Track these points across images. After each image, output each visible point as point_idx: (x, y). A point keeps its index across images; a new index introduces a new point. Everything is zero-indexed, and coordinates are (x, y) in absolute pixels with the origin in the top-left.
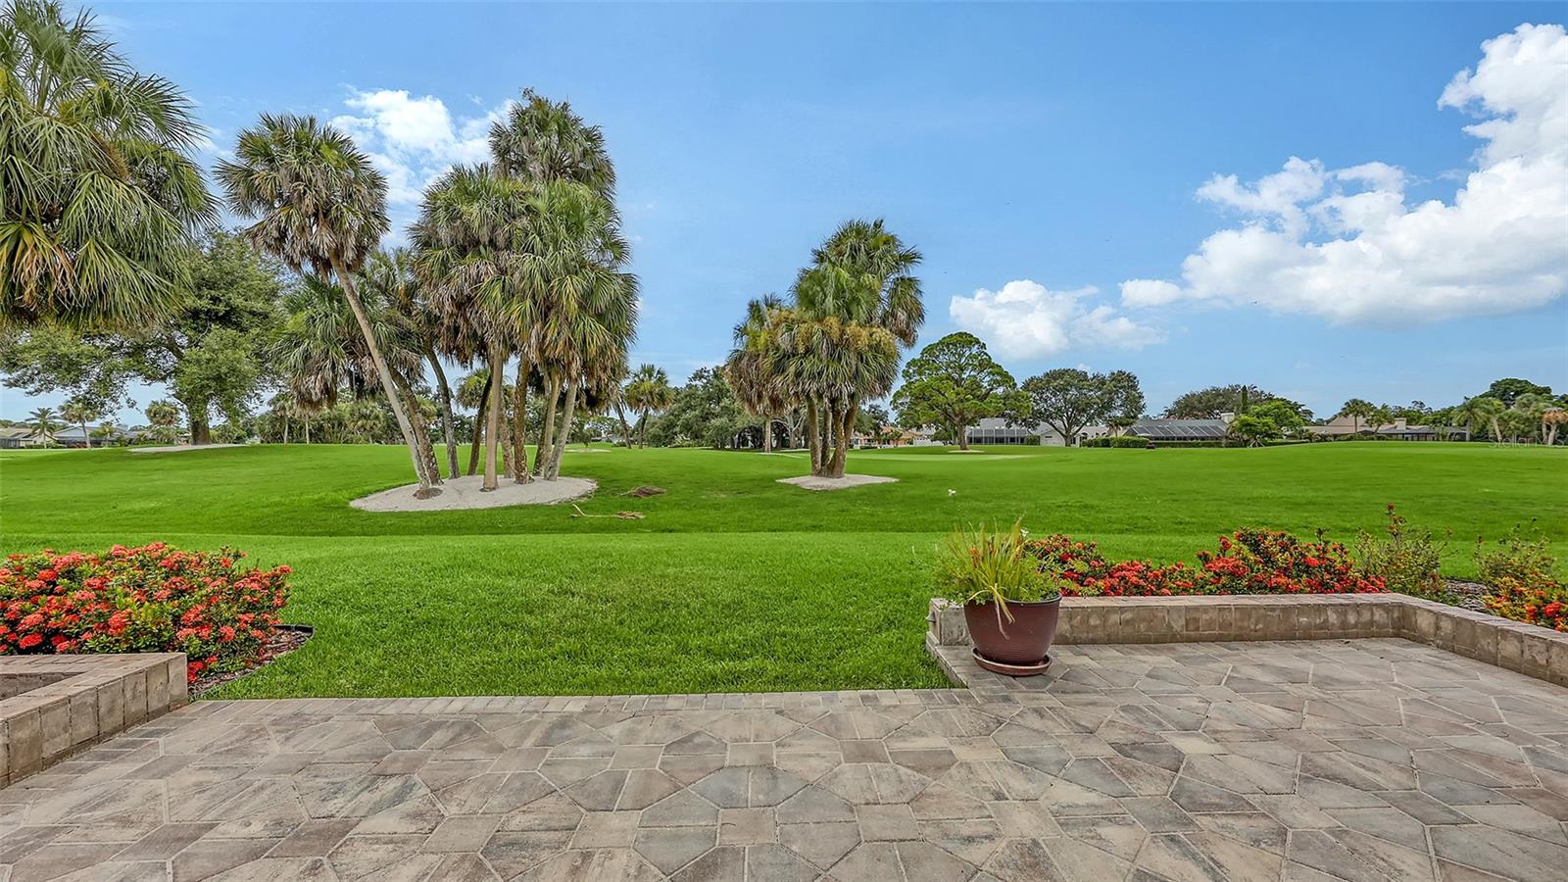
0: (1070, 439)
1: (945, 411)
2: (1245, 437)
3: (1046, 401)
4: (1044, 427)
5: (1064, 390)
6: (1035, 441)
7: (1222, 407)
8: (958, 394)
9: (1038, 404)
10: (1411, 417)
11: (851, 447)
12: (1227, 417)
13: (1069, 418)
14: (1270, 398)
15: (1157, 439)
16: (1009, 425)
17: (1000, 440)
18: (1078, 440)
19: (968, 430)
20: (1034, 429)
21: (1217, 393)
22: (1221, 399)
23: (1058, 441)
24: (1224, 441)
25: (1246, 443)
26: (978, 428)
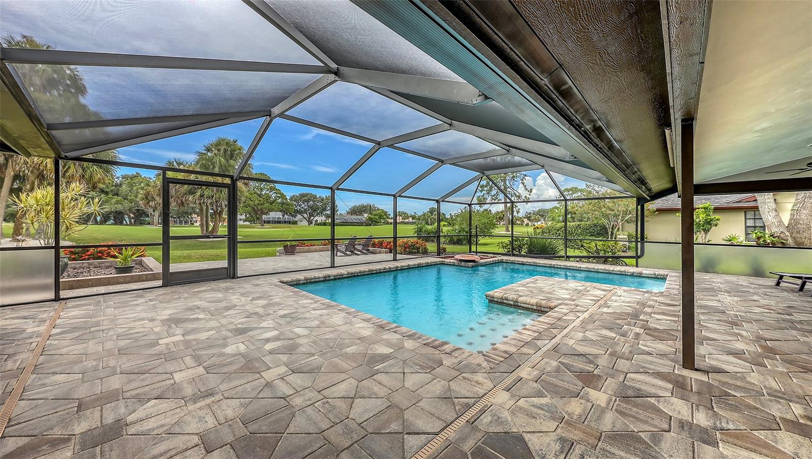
0: (310, 223)
1: (253, 208)
2: (370, 223)
3: (300, 206)
4: (299, 217)
5: (308, 201)
6: (295, 223)
7: (364, 211)
8: (260, 201)
9: (296, 207)
10: (413, 218)
11: (193, 224)
12: (366, 215)
13: (309, 214)
14: (378, 209)
15: (343, 223)
16: (283, 216)
17: (279, 222)
18: (314, 223)
19: (264, 217)
20: (295, 218)
21: (363, 206)
22: (364, 209)
23: (305, 223)
24: (364, 224)
25: (370, 225)
26: (268, 216)
